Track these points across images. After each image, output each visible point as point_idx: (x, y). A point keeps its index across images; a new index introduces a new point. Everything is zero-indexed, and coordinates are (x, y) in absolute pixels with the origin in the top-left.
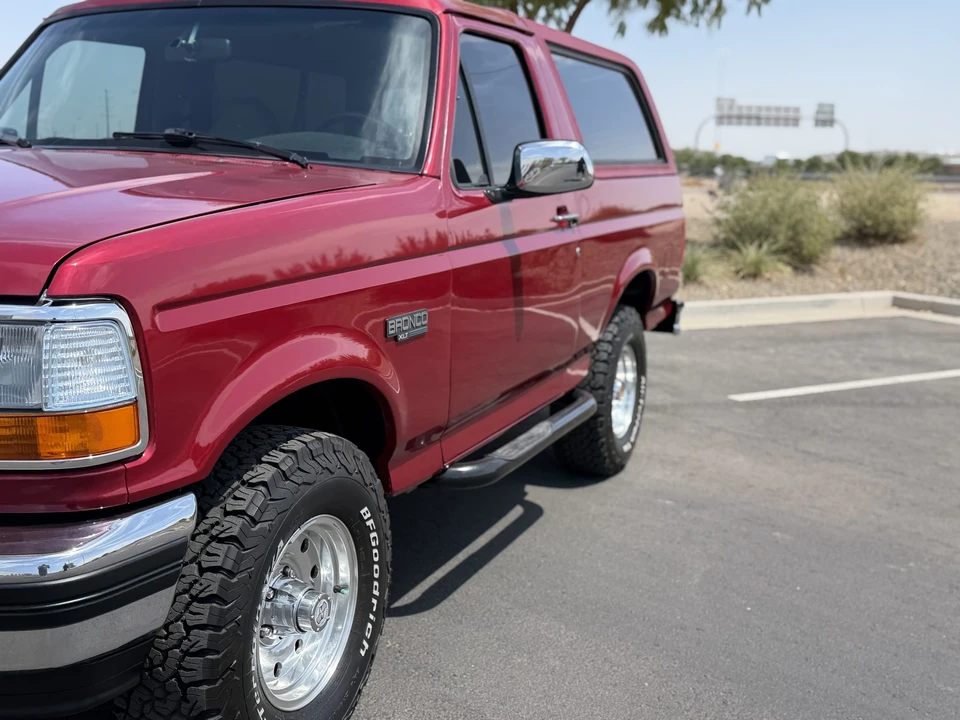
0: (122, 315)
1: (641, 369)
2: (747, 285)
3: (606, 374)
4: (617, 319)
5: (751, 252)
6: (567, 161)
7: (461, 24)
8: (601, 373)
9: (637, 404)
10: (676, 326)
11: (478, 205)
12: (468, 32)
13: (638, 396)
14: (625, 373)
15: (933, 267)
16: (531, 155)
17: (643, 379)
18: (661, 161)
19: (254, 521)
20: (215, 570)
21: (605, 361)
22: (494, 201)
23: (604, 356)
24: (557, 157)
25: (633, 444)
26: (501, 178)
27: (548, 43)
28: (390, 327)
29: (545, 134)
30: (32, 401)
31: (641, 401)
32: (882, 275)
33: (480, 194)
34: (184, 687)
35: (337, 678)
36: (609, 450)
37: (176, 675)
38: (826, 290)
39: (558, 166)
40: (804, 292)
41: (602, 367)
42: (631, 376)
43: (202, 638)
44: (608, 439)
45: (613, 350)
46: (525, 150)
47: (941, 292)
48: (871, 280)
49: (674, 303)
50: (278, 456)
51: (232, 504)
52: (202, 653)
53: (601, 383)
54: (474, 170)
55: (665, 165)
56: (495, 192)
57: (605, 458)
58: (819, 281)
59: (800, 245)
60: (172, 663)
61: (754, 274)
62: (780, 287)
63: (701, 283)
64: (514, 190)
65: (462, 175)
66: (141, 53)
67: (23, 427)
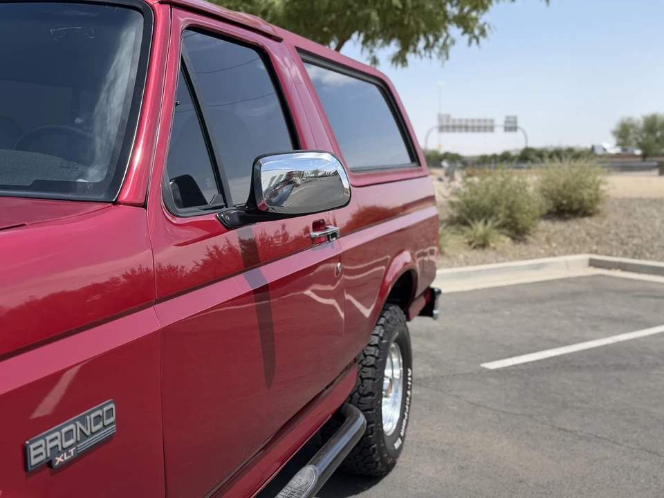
1: (407, 363)
2: (478, 254)
3: (374, 379)
4: (382, 321)
5: (480, 228)
6: (320, 174)
8: (369, 378)
9: (405, 395)
10: (435, 312)
13: (406, 388)
14: (393, 370)
15: (616, 234)
17: (409, 370)
18: (415, 164)
21: (372, 366)
22: (230, 226)
23: (372, 361)
25: (403, 439)
27: (297, 50)
28: (33, 453)
31: (409, 393)
32: (578, 242)
33: (211, 218)
36: (381, 455)
38: (538, 256)
39: (309, 180)
40: (522, 257)
41: (369, 372)
42: (397, 372)
44: (379, 445)
45: (380, 354)
46: (267, 164)
47: (625, 254)
48: (571, 246)
49: (432, 290)
53: (370, 389)
55: (419, 168)
56: (230, 215)
57: (377, 463)
58: (532, 248)
59: (515, 222)
61: (482, 244)
62: (503, 255)
64: (254, 212)
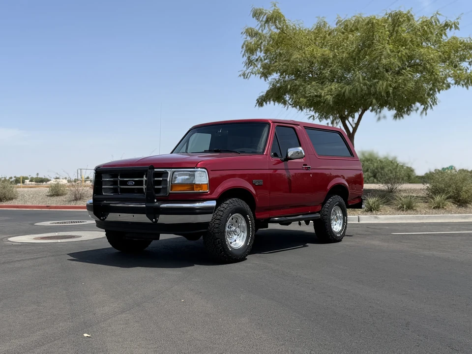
0: (206, 170)
1: (344, 214)
5: (438, 198)
7: (276, 124)
9: (344, 225)
10: (362, 206)
11: (279, 162)
12: (278, 126)
13: (344, 222)
16: (291, 152)
17: (346, 217)
18: (352, 156)
20: (219, 215)
24: (297, 151)
26: (284, 157)
27: (304, 127)
28: (253, 182)
30: (194, 182)
31: (346, 224)
33: (281, 160)
34: (214, 234)
35: (243, 246)
37: (213, 232)
38: (470, 213)
40: (459, 213)
42: (340, 215)
43: (217, 226)
46: (289, 150)
49: (361, 198)
50: (230, 200)
51: (222, 206)
52: (217, 228)
53: (325, 213)
54: (279, 154)
58: (468, 210)
60: (212, 230)
61: (438, 207)
62: (450, 212)
63: (414, 210)
64: (287, 159)
66: (210, 135)
67: (192, 186)
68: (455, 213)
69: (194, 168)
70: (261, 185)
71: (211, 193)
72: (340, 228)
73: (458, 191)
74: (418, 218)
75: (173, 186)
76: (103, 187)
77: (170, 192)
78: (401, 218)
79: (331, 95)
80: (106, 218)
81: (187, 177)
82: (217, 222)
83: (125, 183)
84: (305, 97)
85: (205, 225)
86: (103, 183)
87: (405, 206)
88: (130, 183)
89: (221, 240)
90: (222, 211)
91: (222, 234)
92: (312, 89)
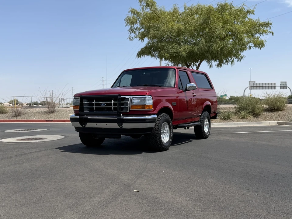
0: (151, 97)
1: (209, 123)
2: (242, 120)
3: (203, 121)
4: (204, 112)
5: (243, 113)
7: (179, 70)
11: (181, 92)
12: (179, 71)
13: (209, 127)
15: (287, 116)
16: (188, 85)
19: (161, 119)
20: (158, 123)
21: (202, 119)
22: (184, 91)
24: (192, 85)
25: (209, 135)
26: (184, 89)
27: (191, 71)
28: (172, 103)
29: (190, 83)
30: (145, 104)
32: (275, 118)
33: (182, 90)
34: (155, 134)
35: (168, 141)
36: (204, 134)
38: (261, 121)
39: (192, 87)
40: (255, 121)
43: (157, 129)
44: (203, 132)
46: (187, 85)
47: (288, 121)
48: (272, 119)
50: (162, 114)
51: (158, 118)
52: (157, 131)
54: (181, 88)
57: (204, 136)
58: (260, 119)
59: (255, 111)
60: (154, 132)
61: (243, 118)
62: (250, 120)
63: (231, 120)
64: (186, 90)
65: (179, 88)
66: (131, 75)
67: (144, 106)
68: (253, 121)
69: (145, 95)
70: (175, 106)
71: (154, 110)
72: (208, 130)
73: (254, 108)
74: (234, 124)
75: (132, 106)
76: (84, 107)
77: (130, 110)
78: (226, 125)
79: (185, 52)
80: (86, 126)
81: (139, 101)
82: (157, 127)
83: (99, 105)
84: (168, 53)
85: (150, 129)
86: (84, 104)
87: (226, 117)
88: (102, 105)
89: (159, 138)
90: (159, 121)
91: (160, 134)
92: (172, 48)
